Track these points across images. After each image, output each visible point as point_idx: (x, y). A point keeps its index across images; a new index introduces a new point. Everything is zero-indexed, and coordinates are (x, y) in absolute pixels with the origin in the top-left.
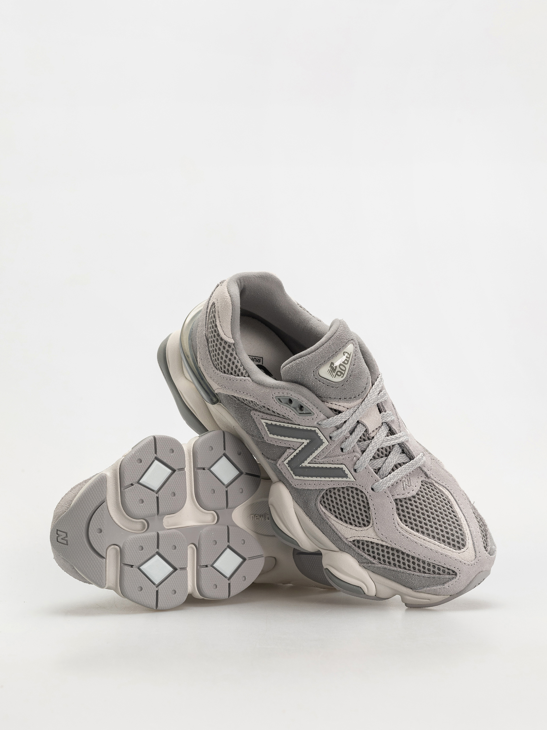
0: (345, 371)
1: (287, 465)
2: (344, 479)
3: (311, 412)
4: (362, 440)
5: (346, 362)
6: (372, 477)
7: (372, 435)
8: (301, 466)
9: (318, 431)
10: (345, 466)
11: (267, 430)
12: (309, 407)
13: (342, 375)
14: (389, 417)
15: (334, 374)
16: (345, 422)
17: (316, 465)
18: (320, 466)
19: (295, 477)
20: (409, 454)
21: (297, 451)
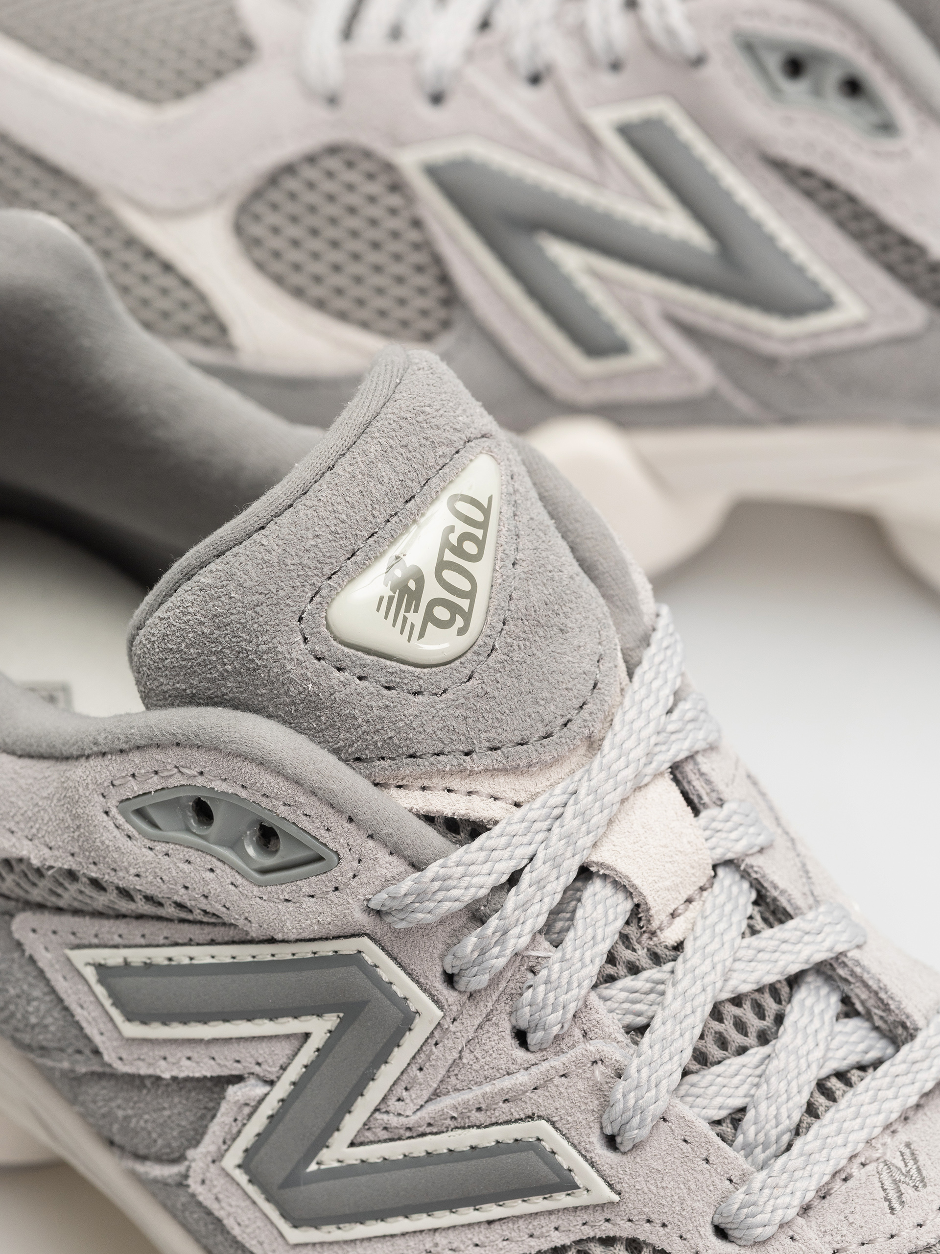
0: (470, 595)
1: (242, 1178)
2: (562, 1200)
3: (323, 851)
4: (622, 970)
5: (470, 547)
6: (707, 1161)
7: (670, 936)
8: (313, 1167)
9: (372, 953)
10: (553, 1124)
11: (107, 1003)
12: (305, 823)
13: (459, 622)
14: (741, 829)
15: (416, 618)
16: (514, 879)
17: (395, 1150)
18: (418, 1147)
19: (296, 1236)
20: (881, 1018)
21: (282, 1089)
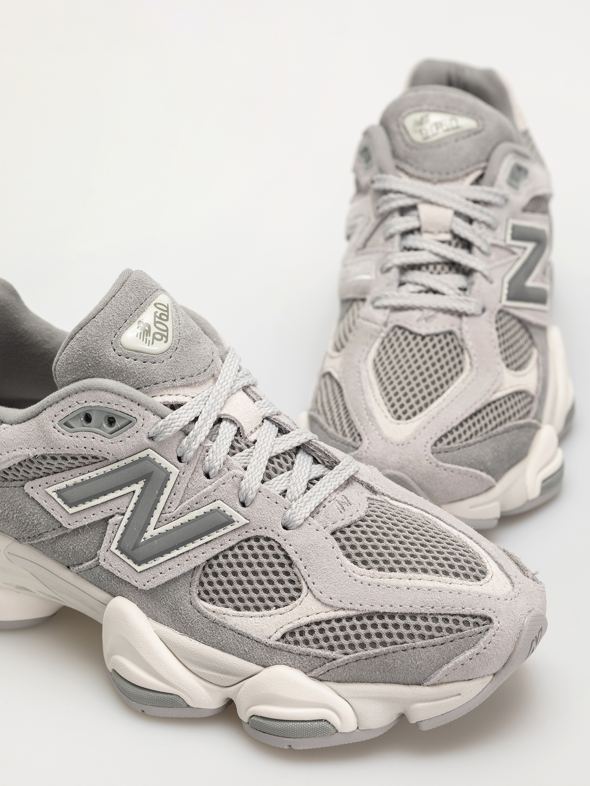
0: (167, 331)
1: (118, 552)
2: (230, 528)
3: (131, 419)
4: (237, 450)
6: (277, 503)
7: (252, 438)
8: (143, 540)
9: (153, 454)
10: (223, 501)
11: (62, 503)
12: (123, 410)
13: (164, 339)
14: (269, 407)
15: (150, 338)
16: (196, 419)
17: (170, 526)
18: (177, 523)
19: (139, 569)
20: (328, 462)
21: (128, 514)
